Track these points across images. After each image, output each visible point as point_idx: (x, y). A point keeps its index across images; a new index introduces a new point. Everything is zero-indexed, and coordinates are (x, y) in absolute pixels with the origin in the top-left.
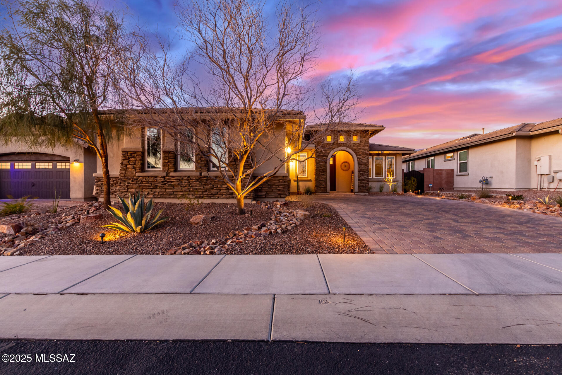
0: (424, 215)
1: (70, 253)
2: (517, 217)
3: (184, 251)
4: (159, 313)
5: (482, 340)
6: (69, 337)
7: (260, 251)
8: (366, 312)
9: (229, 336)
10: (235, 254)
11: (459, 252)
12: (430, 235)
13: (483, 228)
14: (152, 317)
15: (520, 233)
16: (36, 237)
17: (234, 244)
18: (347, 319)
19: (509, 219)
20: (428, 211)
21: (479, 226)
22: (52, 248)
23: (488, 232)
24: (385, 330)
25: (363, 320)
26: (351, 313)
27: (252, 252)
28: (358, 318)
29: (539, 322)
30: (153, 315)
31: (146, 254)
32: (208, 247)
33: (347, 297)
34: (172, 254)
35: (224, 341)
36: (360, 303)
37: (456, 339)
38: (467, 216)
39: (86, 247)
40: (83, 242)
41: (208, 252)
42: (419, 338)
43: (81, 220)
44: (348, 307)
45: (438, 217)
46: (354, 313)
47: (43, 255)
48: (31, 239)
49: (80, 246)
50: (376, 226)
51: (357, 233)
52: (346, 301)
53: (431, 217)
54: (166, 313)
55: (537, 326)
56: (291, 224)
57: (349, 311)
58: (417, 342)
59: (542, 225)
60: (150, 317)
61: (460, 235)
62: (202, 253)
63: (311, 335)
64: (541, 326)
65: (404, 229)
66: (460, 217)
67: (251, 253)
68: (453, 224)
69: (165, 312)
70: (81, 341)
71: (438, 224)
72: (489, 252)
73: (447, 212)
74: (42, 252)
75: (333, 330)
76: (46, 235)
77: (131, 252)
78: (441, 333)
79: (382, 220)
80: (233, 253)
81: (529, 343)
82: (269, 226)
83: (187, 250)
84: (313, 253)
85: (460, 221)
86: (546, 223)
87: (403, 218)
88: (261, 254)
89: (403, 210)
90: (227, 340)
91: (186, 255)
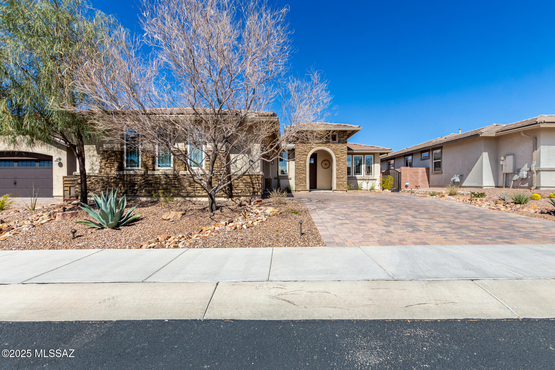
0: (387, 212)
1: (41, 248)
2: (472, 213)
3: (150, 246)
4: (109, 299)
5: (384, 317)
6: (24, 319)
7: (221, 244)
8: (294, 295)
9: (166, 317)
10: (197, 248)
11: (403, 244)
12: (384, 230)
13: (436, 223)
14: (102, 302)
15: (467, 227)
16: (10, 233)
17: (198, 238)
18: (275, 301)
19: (464, 214)
20: (393, 207)
21: (433, 221)
22: (24, 244)
23: (437, 227)
24: (305, 310)
25: (289, 302)
26: (281, 297)
27: (213, 245)
28: (285, 300)
29: (438, 302)
30: (104, 300)
31: (114, 248)
32: (173, 241)
33: (282, 283)
34: (138, 248)
35: (162, 321)
36: (291, 287)
37: (363, 316)
38: (427, 212)
39: (57, 242)
40: (55, 238)
41: (172, 246)
42: (331, 315)
43: (57, 217)
44: (280, 291)
45: (399, 214)
46: (283, 297)
47: (15, 250)
48: (5, 235)
49: (52, 242)
50: (339, 222)
51: (318, 228)
52: (279, 286)
53: (393, 214)
54: (115, 299)
55: (436, 305)
56: (257, 220)
57: (279, 295)
58: (328, 319)
59: (491, 220)
60: (100, 302)
61: (411, 229)
62: (167, 247)
63: (239, 314)
64: (439, 305)
65: (363, 224)
66: (421, 213)
67: (212, 247)
68: (411, 219)
69: (115, 297)
70: (34, 323)
71: (396, 220)
72: (429, 244)
73: (409, 209)
74: (14, 247)
75: (260, 310)
76: (20, 231)
77: (99, 247)
78: (352, 311)
79: (346, 216)
80: (196, 247)
81: (422, 319)
82: (237, 221)
83: (153, 245)
84: (269, 246)
85: (418, 216)
86: (495, 219)
87: (367, 214)
88: (221, 248)
89: (371, 207)
90: (165, 320)
91: (152, 249)
